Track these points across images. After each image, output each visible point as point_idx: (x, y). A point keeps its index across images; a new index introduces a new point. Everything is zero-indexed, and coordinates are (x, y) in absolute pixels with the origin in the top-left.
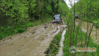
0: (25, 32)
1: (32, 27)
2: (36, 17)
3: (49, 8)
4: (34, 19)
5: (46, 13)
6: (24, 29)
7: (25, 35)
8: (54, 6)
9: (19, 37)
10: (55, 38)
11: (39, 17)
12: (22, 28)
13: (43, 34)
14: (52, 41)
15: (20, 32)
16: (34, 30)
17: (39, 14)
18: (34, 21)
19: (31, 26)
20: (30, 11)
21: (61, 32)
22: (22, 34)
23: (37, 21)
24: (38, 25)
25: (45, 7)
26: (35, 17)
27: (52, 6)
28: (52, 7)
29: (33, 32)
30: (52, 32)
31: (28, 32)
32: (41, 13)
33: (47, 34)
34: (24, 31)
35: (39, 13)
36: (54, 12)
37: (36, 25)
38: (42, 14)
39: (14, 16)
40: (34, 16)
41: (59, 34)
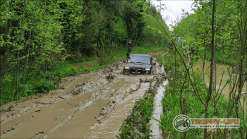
0: (53, 91)
1: (72, 77)
2: (85, 49)
3: (119, 28)
4: (80, 55)
5: (113, 40)
6: (52, 83)
7: (54, 99)
8: (131, 24)
9: (34, 106)
10: (136, 108)
11: (93, 49)
12: (47, 78)
13: (103, 97)
14: (128, 121)
15: (41, 90)
16: (77, 86)
17: (93, 43)
18: (81, 61)
19: (72, 75)
20: (69, 34)
21: (152, 92)
22: (45, 98)
23: (87, 61)
24: (89, 72)
25: (108, 27)
26: (83, 51)
27: (127, 23)
28: (128, 25)
29: (76, 90)
30: (128, 91)
31: (62, 91)
32: (98, 40)
33: (113, 98)
34: (51, 88)
35: (93, 39)
36: (133, 39)
37: (86, 71)
38: (100, 43)
39: (21, 47)
40: (80, 47)
41: (146, 98)
